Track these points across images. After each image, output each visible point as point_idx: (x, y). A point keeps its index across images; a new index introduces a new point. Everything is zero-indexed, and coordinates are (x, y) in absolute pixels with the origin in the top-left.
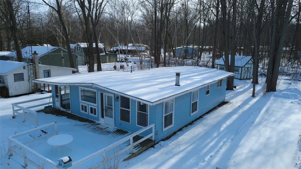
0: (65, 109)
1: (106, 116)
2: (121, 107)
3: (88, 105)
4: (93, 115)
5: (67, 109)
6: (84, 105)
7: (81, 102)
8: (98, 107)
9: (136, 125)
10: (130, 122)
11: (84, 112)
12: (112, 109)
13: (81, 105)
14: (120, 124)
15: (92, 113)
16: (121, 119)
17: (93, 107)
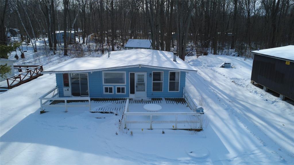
0: (79, 96)
1: (137, 91)
2: (153, 81)
3: (115, 86)
4: (121, 93)
5: (82, 96)
6: (109, 87)
7: (104, 85)
8: (127, 85)
9: (169, 91)
10: (162, 91)
11: (108, 93)
12: (144, 84)
13: (104, 87)
14: (152, 94)
15: (119, 92)
16: (153, 91)
17: (121, 87)
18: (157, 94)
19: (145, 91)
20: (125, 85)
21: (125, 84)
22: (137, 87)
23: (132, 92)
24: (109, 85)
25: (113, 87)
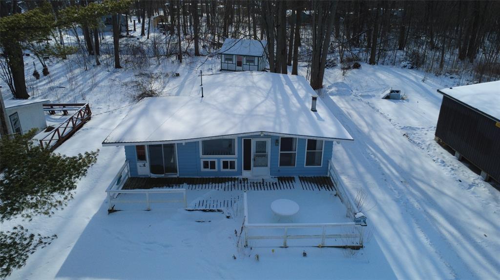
0: (163, 174)
1: (255, 166)
2: (281, 151)
3: (219, 159)
4: (229, 170)
5: (166, 174)
6: (209, 160)
7: (202, 158)
8: (239, 158)
9: (305, 166)
10: (294, 165)
11: (208, 170)
12: (265, 156)
13: (202, 161)
14: (279, 171)
15: (226, 168)
16: (280, 165)
17: (229, 160)
18: (287, 170)
19: (267, 166)
20: (236, 157)
21: (236, 155)
22: (254, 160)
23: (247, 167)
24: (210, 158)
25: (216, 161)
